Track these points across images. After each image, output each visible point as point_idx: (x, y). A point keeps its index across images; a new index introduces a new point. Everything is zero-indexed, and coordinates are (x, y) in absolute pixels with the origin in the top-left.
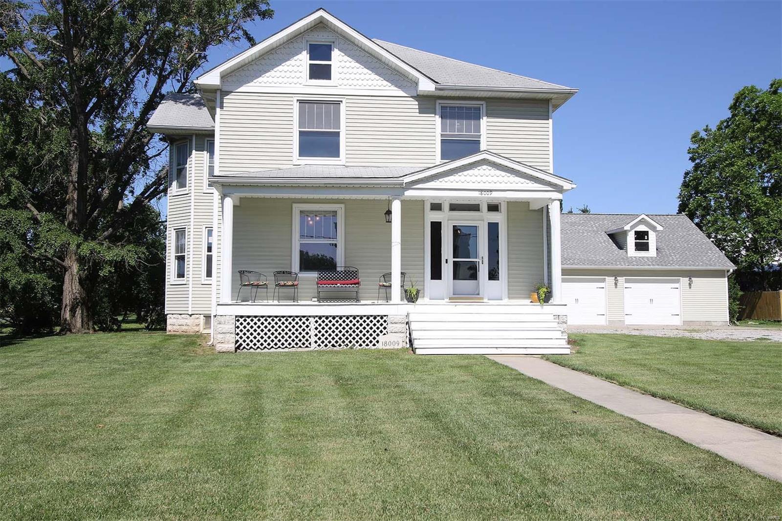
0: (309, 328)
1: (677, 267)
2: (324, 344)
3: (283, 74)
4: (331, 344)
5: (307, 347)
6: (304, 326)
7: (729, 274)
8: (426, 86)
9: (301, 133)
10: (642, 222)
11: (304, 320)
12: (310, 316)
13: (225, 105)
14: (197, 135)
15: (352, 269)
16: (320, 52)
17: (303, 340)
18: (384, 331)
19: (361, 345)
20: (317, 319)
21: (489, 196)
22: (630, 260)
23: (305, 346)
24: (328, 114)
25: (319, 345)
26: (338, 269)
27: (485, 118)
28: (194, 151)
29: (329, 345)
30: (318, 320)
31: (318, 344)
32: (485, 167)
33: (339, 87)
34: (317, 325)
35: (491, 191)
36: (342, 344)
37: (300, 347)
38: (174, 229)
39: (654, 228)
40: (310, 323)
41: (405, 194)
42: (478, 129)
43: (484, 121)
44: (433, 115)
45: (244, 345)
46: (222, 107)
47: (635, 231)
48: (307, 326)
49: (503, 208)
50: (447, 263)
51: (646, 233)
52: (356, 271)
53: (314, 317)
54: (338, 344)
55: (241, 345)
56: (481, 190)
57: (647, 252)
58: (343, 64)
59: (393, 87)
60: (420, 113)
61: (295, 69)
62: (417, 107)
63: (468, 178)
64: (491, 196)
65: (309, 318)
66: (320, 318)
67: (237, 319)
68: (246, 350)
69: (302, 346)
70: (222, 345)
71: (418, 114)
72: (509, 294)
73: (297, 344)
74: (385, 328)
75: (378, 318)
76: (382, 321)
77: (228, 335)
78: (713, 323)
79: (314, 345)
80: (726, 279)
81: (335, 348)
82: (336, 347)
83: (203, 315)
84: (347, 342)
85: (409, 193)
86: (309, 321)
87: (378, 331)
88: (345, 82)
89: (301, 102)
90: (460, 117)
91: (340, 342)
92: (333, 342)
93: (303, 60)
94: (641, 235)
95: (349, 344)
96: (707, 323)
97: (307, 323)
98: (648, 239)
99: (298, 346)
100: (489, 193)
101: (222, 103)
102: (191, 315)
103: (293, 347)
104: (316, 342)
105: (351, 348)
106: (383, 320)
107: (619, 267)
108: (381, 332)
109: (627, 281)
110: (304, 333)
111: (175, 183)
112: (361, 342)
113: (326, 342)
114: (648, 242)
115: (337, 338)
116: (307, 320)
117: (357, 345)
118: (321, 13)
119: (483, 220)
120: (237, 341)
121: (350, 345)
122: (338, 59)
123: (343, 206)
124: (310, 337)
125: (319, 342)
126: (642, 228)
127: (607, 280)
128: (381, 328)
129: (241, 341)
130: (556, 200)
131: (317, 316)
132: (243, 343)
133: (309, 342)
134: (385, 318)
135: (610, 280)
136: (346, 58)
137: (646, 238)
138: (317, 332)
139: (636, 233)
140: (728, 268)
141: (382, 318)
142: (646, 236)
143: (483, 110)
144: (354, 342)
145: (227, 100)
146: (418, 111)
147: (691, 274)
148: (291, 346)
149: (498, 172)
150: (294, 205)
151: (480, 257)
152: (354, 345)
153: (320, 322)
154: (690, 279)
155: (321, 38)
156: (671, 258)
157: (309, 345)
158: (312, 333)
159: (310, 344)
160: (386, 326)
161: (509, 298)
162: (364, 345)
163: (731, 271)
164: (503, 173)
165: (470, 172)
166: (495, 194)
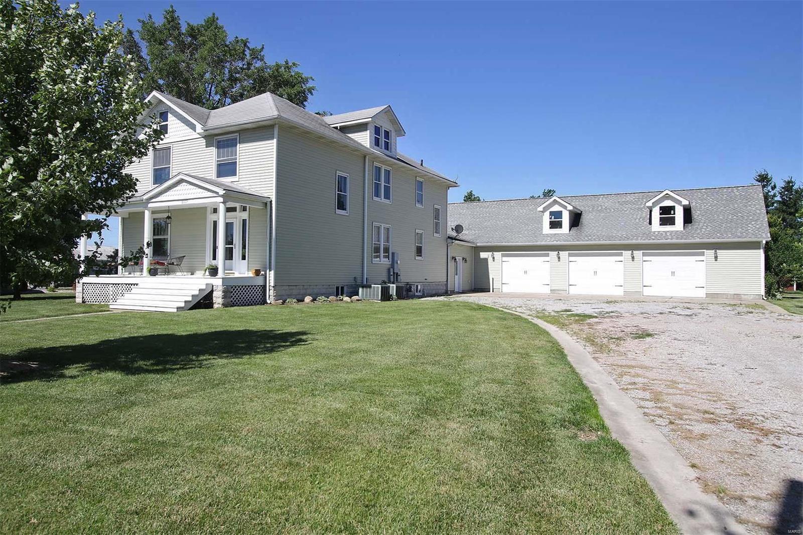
0: (109, 291)
1: (698, 240)
7: (764, 244)
8: (199, 130)
9: (154, 170)
10: (667, 197)
17: (107, 298)
21: (186, 203)
22: (649, 234)
23: (108, 301)
24: (166, 156)
26: (168, 254)
27: (238, 145)
32: (184, 184)
33: (170, 138)
35: (187, 200)
39: (679, 203)
41: (148, 207)
43: (238, 148)
44: (213, 148)
45: (86, 299)
47: (660, 207)
49: (248, 208)
51: (673, 208)
56: (183, 200)
57: (673, 226)
58: (172, 122)
59: (194, 133)
63: (176, 192)
67: (84, 284)
68: (87, 302)
70: (78, 299)
71: (207, 148)
72: (248, 269)
77: (80, 293)
78: (742, 296)
80: (762, 250)
86: (109, 287)
88: (173, 134)
89: (154, 150)
90: (227, 147)
94: (666, 210)
96: (735, 296)
98: (674, 214)
104: (112, 299)
107: (634, 242)
109: (645, 255)
110: (107, 294)
113: (116, 299)
114: (674, 217)
118: (154, 92)
119: (236, 218)
120: (84, 297)
122: (170, 120)
124: (110, 296)
126: (668, 203)
127: (623, 254)
130: (220, 203)
131: (112, 284)
135: (626, 254)
136: (173, 118)
137: (672, 213)
138: (112, 293)
139: (661, 208)
142: (672, 211)
143: (237, 139)
146: (205, 146)
147: (717, 246)
148: (103, 301)
149: (192, 187)
151: (234, 244)
153: (113, 287)
154: (716, 251)
155: (162, 110)
156: (699, 231)
163: (766, 241)
165: (177, 188)
166: (189, 202)
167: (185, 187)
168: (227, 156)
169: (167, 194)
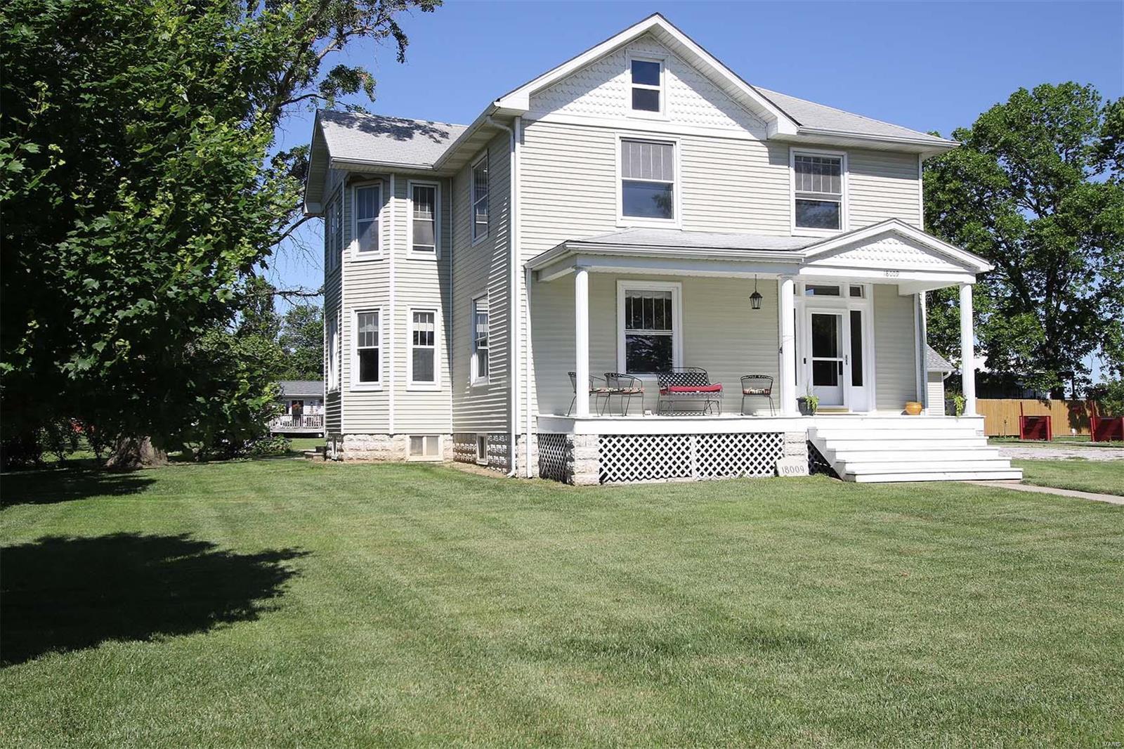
0: (690, 451)
2: (708, 472)
3: (601, 100)
4: (716, 471)
5: (687, 476)
6: (683, 448)
7: (946, 377)
8: (786, 129)
9: (626, 184)
11: (683, 439)
12: (690, 435)
13: (526, 138)
14: (398, 175)
15: (698, 371)
16: (646, 72)
17: (683, 467)
18: (780, 454)
19: (751, 472)
20: (699, 438)
21: (896, 277)
23: (685, 474)
24: (657, 158)
25: (702, 474)
26: (676, 371)
27: (847, 174)
28: (392, 199)
29: (714, 473)
30: (701, 440)
31: (700, 472)
32: (891, 240)
33: (672, 122)
34: (699, 446)
35: (898, 271)
36: (729, 471)
37: (679, 476)
38: (356, 311)
40: (690, 444)
41: (800, 273)
42: (837, 188)
43: (846, 178)
44: (787, 167)
45: (610, 475)
46: (522, 142)
48: (687, 448)
49: (869, 291)
50: (805, 363)
52: (705, 374)
53: (696, 436)
54: (725, 471)
55: (606, 475)
56: (887, 270)
58: (676, 92)
59: (738, 127)
60: (770, 163)
61: (617, 93)
62: (767, 155)
63: (873, 254)
64: (898, 278)
65: (689, 437)
66: (703, 437)
69: (681, 474)
70: (583, 475)
71: (768, 165)
72: (877, 404)
73: (674, 472)
74: (780, 449)
75: (773, 436)
76: (776, 440)
77: (591, 461)
79: (696, 474)
80: (942, 383)
81: (722, 477)
82: (722, 475)
83: (408, 436)
84: (735, 468)
85: (805, 271)
87: (772, 454)
89: (624, 140)
90: (817, 172)
91: (727, 468)
92: (719, 469)
93: (624, 83)
95: (737, 471)
97: (687, 444)
99: (676, 475)
100: (896, 273)
101: (522, 135)
102: (391, 436)
103: (670, 476)
104: (698, 469)
105: (741, 476)
106: (779, 438)
108: (776, 454)
110: (683, 458)
111: (355, 245)
112: (752, 468)
113: (710, 469)
115: (723, 464)
116: (687, 440)
117: (748, 472)
118: (656, 20)
119: (846, 308)
120: (601, 470)
121: (739, 473)
122: (669, 84)
123: (679, 285)
124: (690, 463)
125: (702, 469)
128: (776, 449)
129: (606, 470)
130: (968, 284)
131: (699, 435)
132: (608, 472)
133: (689, 470)
136: (680, 84)
138: (699, 455)
140: (945, 370)
141: (777, 436)
143: (844, 163)
144: (743, 468)
145: (530, 131)
146: (767, 160)
149: (906, 247)
150: (618, 282)
151: (844, 356)
152: (744, 472)
153: (703, 442)
155: (647, 54)
157: (689, 474)
158: (693, 458)
159: (690, 472)
160: (782, 447)
161: (878, 409)
162: (755, 472)
163: (950, 373)
164: (912, 249)
165: (874, 246)
166: (902, 276)
167: (894, 247)
168: (817, 190)
169: (848, 254)
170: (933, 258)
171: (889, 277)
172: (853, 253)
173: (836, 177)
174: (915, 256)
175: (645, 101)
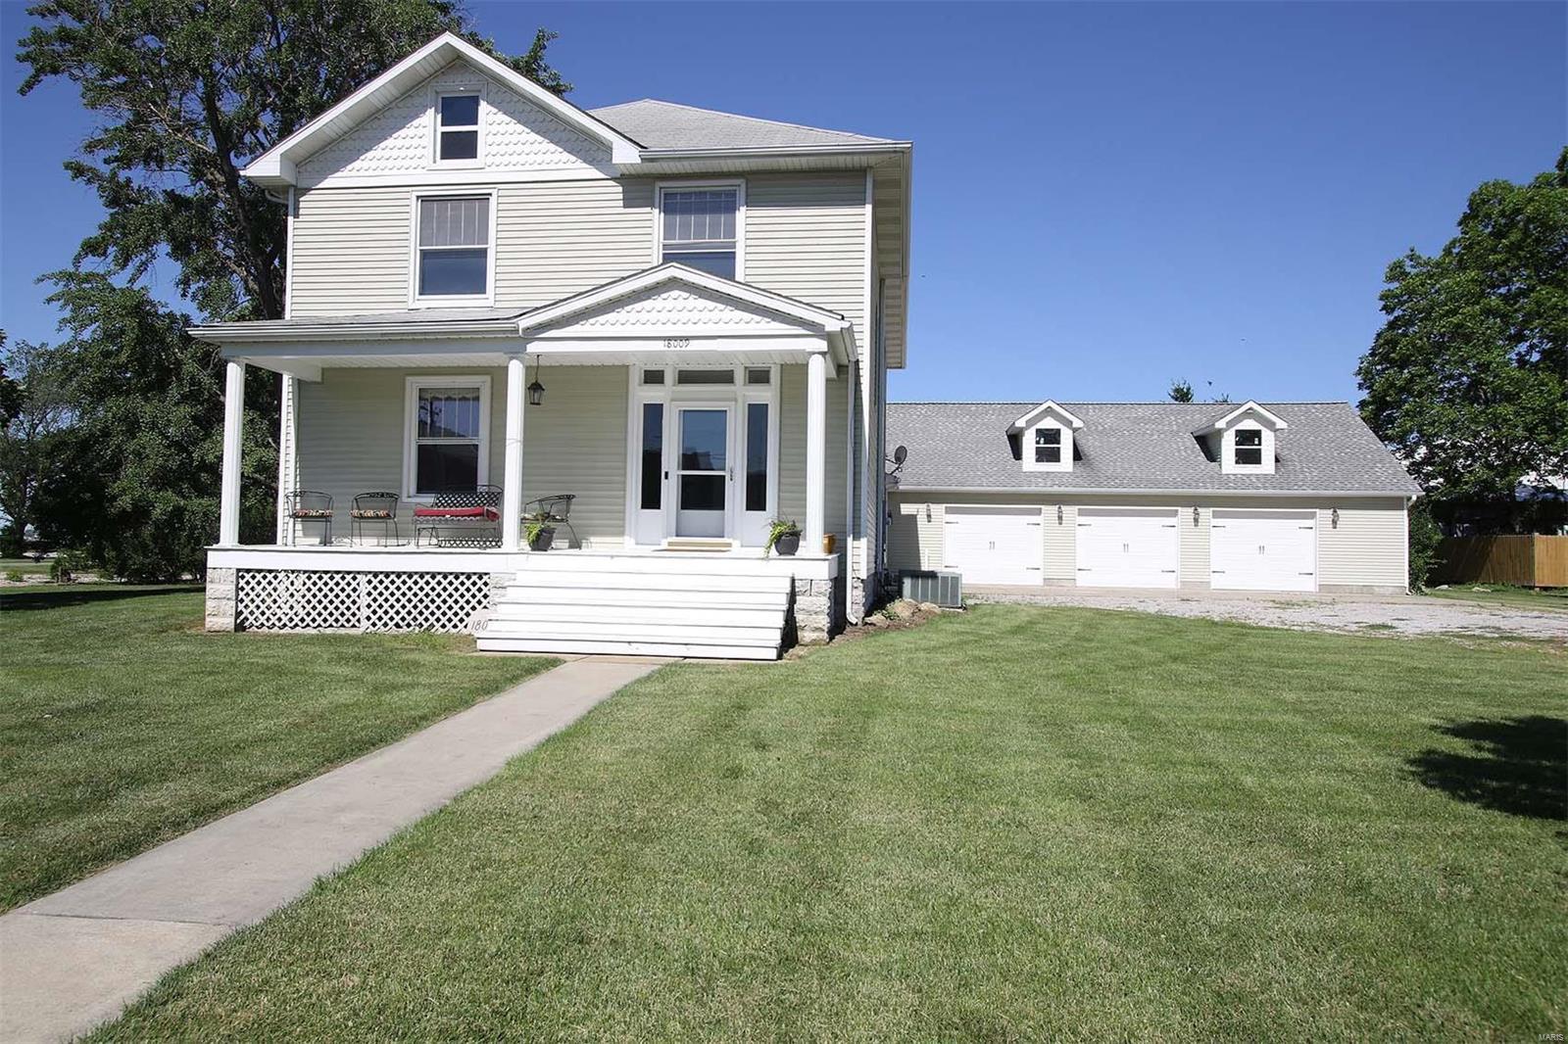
0: (357, 593)
1: (1310, 492)
2: (383, 622)
3: (395, 153)
4: (394, 622)
5: (354, 626)
6: (348, 590)
7: (1410, 504)
8: (625, 155)
9: (424, 254)
10: (1250, 414)
11: (349, 578)
12: (359, 573)
13: (301, 211)
16: (459, 110)
17: (348, 614)
18: (485, 602)
19: (444, 626)
20: (370, 576)
21: (683, 349)
22: (1225, 480)
23: (351, 624)
24: (470, 220)
25: (374, 624)
26: (480, 489)
27: (743, 209)
29: (391, 624)
30: (373, 579)
31: (371, 622)
32: (675, 293)
33: (488, 169)
34: (370, 588)
35: (687, 338)
36: (412, 622)
37: (343, 626)
39: (1270, 425)
40: (358, 584)
41: (528, 351)
42: (731, 232)
43: (742, 214)
44: (648, 209)
45: (251, 619)
46: (296, 216)
47: (1237, 431)
48: (355, 590)
49: (775, 376)
50: (667, 478)
51: (1257, 434)
52: (499, 493)
53: (366, 573)
54: (406, 622)
55: (246, 619)
56: (669, 339)
57: (1258, 466)
58: (495, 128)
59: (580, 164)
60: (624, 207)
61: (416, 142)
62: (621, 196)
63: (644, 316)
64: (688, 348)
65: (357, 576)
66: (376, 575)
67: (240, 574)
68: (256, 629)
69: (346, 624)
70: (214, 619)
71: (625, 210)
73: (337, 620)
74: (486, 596)
75: (474, 578)
76: (480, 583)
77: (224, 602)
78: (1377, 589)
79: (365, 624)
80: (1406, 512)
81: (401, 630)
82: (401, 627)
84: (421, 619)
85: (534, 348)
86: (357, 581)
87: (474, 602)
88: (498, 159)
89: (423, 199)
91: (409, 619)
92: (397, 619)
93: (428, 126)
94: (1247, 437)
95: (423, 623)
96: (1365, 589)
97: (354, 584)
98: (1260, 444)
99: (340, 623)
100: (684, 343)
101: (297, 208)
103: (331, 626)
104: (368, 618)
105: (427, 631)
106: (483, 581)
107: (1202, 491)
108: (479, 602)
109: (1215, 515)
110: (348, 602)
112: (444, 620)
113: (386, 618)
114: (1260, 450)
115: (403, 613)
116: (354, 578)
117: (438, 625)
118: (448, 38)
119: (736, 400)
120: (239, 613)
121: (426, 625)
122: (490, 122)
123: (488, 378)
124: (358, 609)
125: (374, 618)
126: (1249, 425)
127: (1179, 513)
128: (479, 596)
129: (246, 613)
130: (814, 353)
131: (370, 573)
132: (248, 616)
133: (356, 618)
134: (485, 578)
135: (1186, 513)
136: (502, 117)
137: (1256, 442)
138: (370, 600)
139: (1239, 433)
140: (1408, 494)
141: (480, 578)
142: (1257, 439)
143: (741, 195)
144: (432, 619)
145: (306, 202)
146: (621, 203)
147: (1336, 504)
148: (328, 624)
149: (702, 303)
150: (409, 379)
151: (732, 468)
152: (432, 625)
153: (375, 582)
154: (1335, 511)
155: (459, 86)
156: (1301, 476)
157: (357, 624)
158: (362, 602)
159: (359, 621)
160: (488, 593)
162: (449, 626)
163: (1414, 498)
164: (711, 304)
165: (647, 304)
166: (694, 345)
167: (680, 304)
168: (700, 234)
169: (602, 319)
170: (747, 316)
171: (672, 349)
172: (611, 317)
173: (729, 216)
174: (716, 315)
175: (459, 146)
